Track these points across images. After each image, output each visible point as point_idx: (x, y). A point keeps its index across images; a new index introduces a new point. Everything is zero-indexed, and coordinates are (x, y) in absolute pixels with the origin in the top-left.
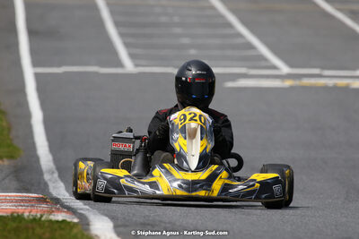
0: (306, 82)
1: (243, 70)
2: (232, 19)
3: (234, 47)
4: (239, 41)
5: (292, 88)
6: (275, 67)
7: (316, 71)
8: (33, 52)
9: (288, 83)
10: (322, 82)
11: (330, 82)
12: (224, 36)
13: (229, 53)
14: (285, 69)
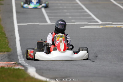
0: (107, 26)
1: (87, 23)
2: (83, 7)
3: (84, 16)
5: (102, 28)
6: (97, 22)
7: (111, 23)
8: (17, 18)
10: (112, 26)
11: (115, 26)
14: (100, 22)
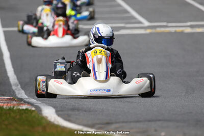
0: (159, 30)
1: (123, 25)
3: (117, 12)
4: (119, 8)
5: (151, 34)
6: (140, 23)
7: (165, 24)
9: (148, 31)
11: (173, 30)
12: (111, 6)
13: (114, 15)
14: (146, 24)
